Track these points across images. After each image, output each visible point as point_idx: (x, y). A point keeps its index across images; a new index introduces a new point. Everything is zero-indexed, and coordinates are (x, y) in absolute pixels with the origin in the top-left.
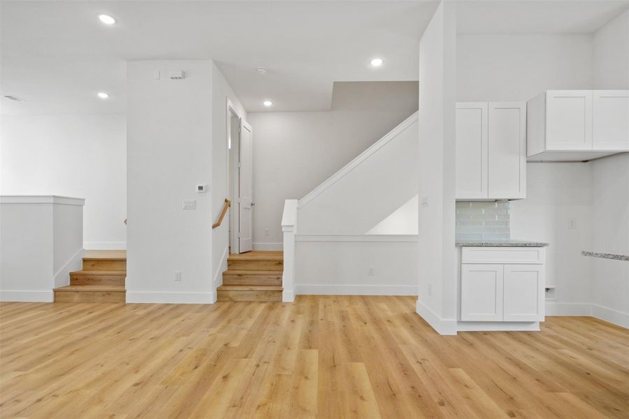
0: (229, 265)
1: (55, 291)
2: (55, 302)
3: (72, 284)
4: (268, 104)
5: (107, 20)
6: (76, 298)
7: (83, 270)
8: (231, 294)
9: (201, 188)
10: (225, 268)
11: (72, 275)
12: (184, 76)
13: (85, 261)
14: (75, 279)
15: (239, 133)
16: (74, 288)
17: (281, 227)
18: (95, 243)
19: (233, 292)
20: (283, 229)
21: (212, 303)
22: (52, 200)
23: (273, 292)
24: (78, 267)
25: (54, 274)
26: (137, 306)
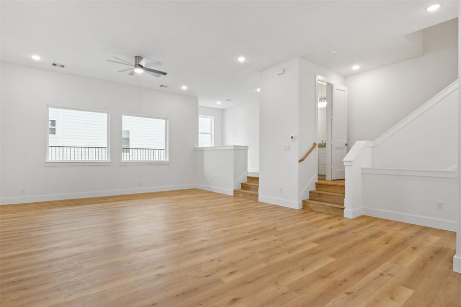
0: (316, 187)
1: (234, 191)
2: (234, 196)
3: (242, 189)
4: (356, 67)
5: (242, 59)
6: (241, 195)
7: (248, 182)
8: (311, 205)
9: (292, 137)
10: (313, 188)
11: (242, 184)
12: (284, 71)
13: (248, 177)
14: (243, 186)
15: (332, 95)
16: (243, 191)
17: (343, 162)
18: (252, 169)
19: (312, 204)
20: (345, 164)
21: (298, 208)
22: (233, 148)
23: (338, 208)
24: (245, 181)
25: (234, 182)
26: (262, 203)
